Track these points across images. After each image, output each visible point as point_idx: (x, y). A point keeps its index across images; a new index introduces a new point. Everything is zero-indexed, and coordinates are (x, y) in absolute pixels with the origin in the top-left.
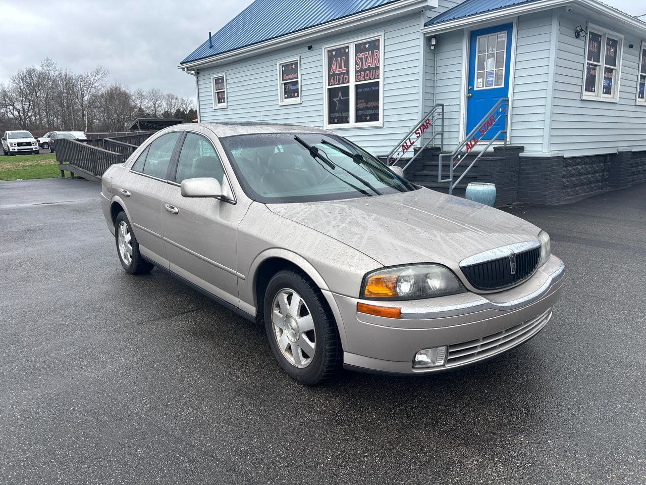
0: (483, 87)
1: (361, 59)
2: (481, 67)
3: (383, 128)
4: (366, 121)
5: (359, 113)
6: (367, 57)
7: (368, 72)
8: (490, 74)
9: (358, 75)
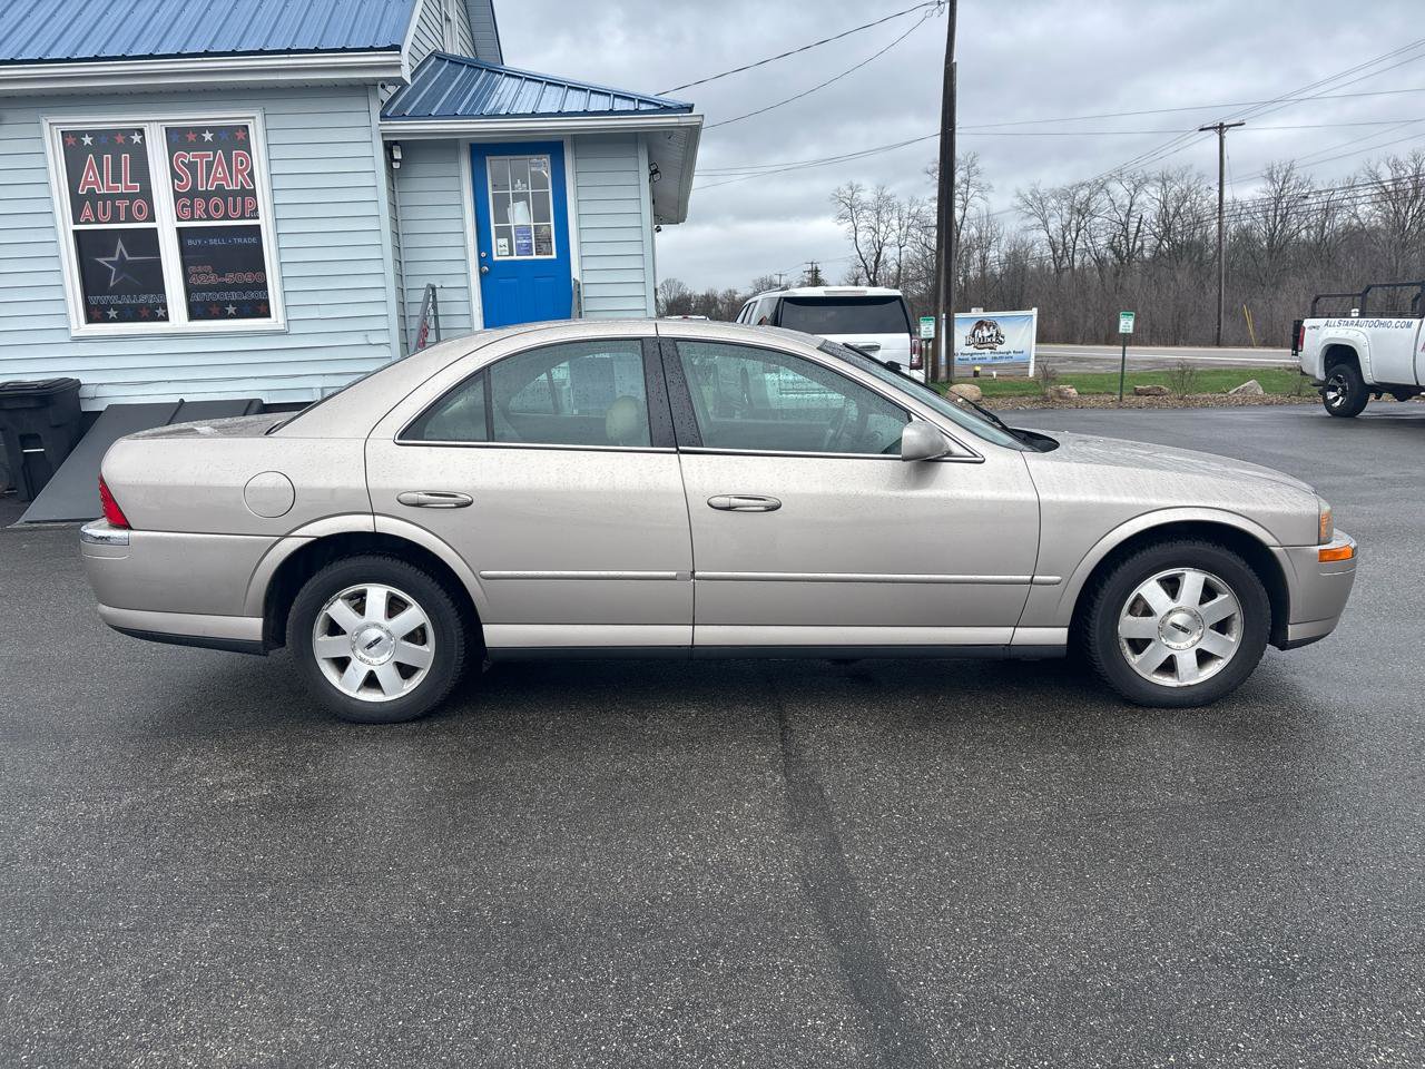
0: (511, 254)
1: (192, 167)
2: (502, 216)
3: (286, 333)
4: (224, 316)
5: (198, 297)
6: (210, 165)
7: (216, 200)
8: (523, 230)
9: (184, 206)
